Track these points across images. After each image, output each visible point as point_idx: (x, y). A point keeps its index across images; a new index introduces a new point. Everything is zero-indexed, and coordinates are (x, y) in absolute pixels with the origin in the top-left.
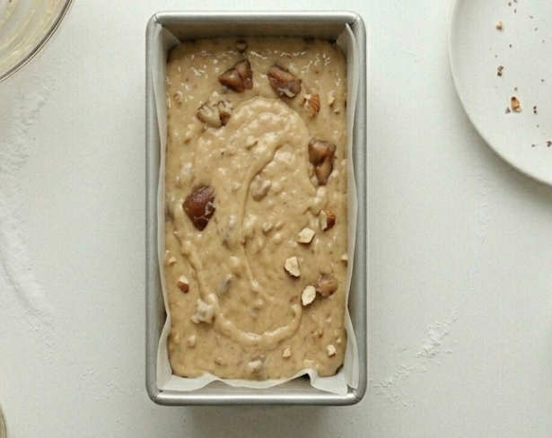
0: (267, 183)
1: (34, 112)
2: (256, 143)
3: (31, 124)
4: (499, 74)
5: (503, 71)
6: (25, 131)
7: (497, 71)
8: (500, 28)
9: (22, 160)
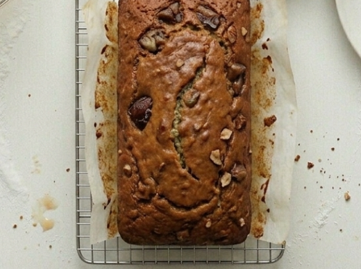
0: (197, 94)
1: (14, 37)
2: (183, 65)
3: (11, 48)
6: (7, 53)
9: (4, 75)
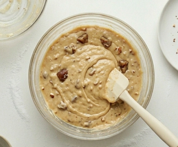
0: (94, 70)
2: (90, 58)
4: (174, 41)
5: (175, 40)
7: (173, 40)
8: (174, 26)
